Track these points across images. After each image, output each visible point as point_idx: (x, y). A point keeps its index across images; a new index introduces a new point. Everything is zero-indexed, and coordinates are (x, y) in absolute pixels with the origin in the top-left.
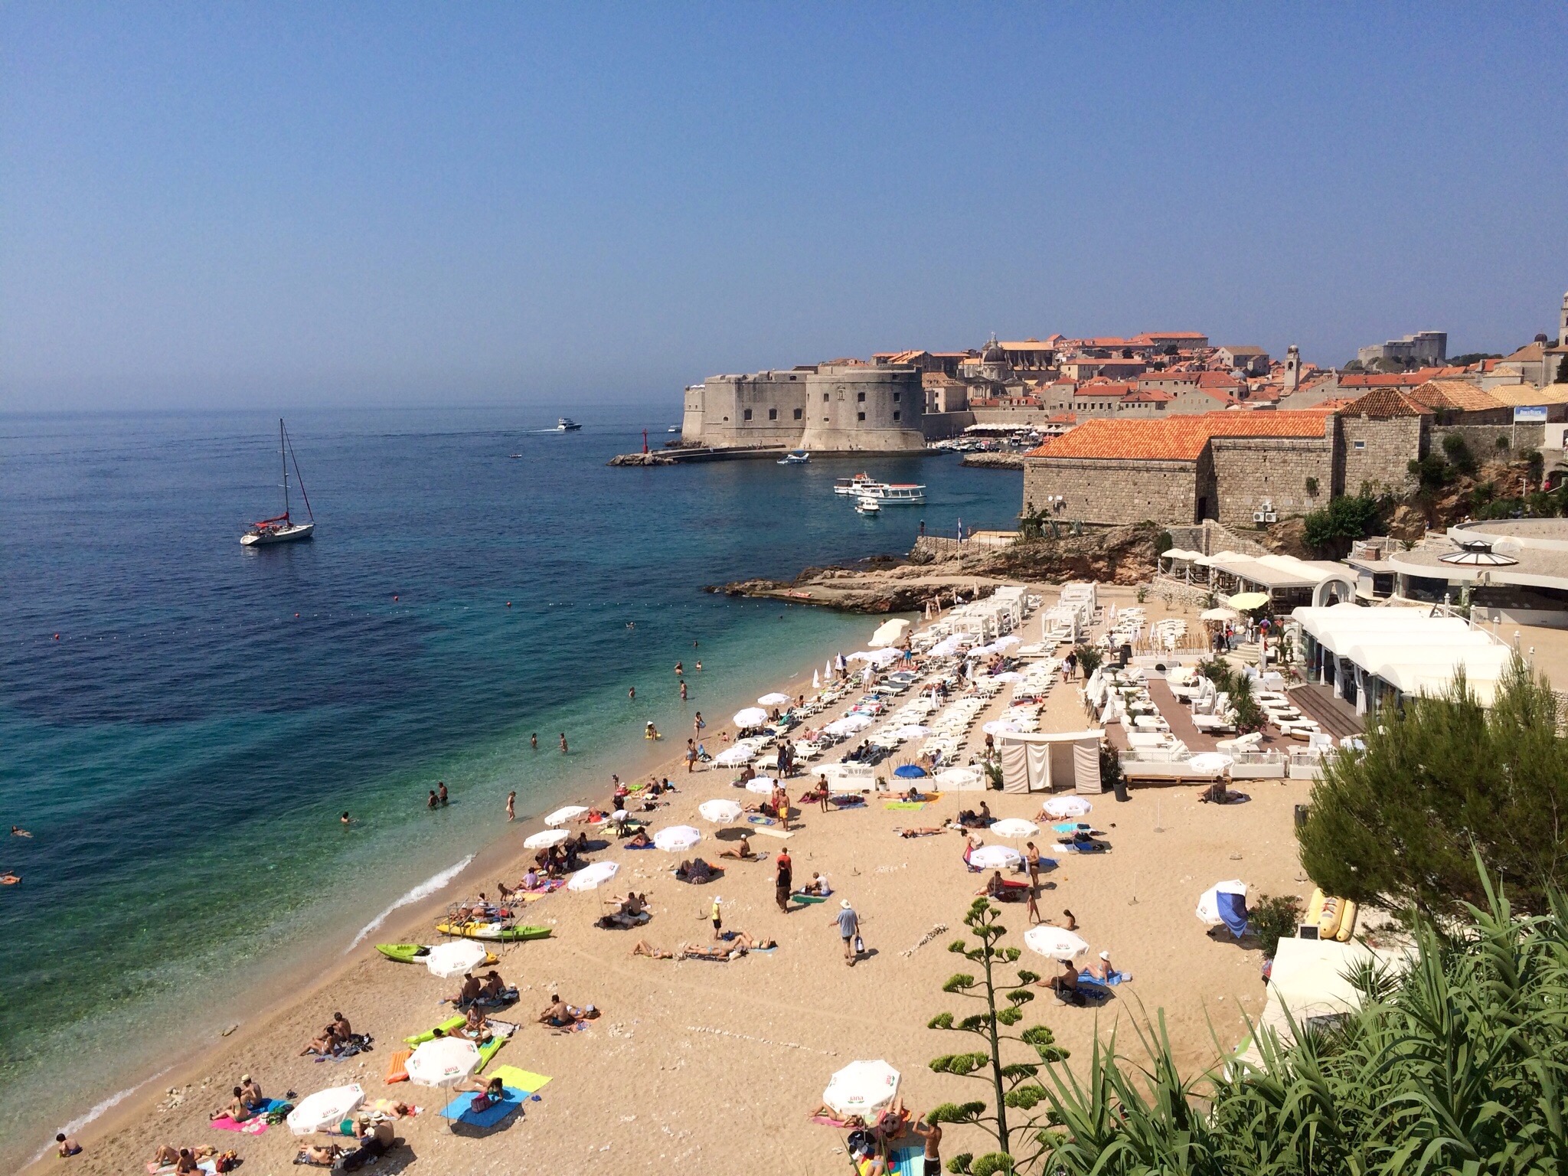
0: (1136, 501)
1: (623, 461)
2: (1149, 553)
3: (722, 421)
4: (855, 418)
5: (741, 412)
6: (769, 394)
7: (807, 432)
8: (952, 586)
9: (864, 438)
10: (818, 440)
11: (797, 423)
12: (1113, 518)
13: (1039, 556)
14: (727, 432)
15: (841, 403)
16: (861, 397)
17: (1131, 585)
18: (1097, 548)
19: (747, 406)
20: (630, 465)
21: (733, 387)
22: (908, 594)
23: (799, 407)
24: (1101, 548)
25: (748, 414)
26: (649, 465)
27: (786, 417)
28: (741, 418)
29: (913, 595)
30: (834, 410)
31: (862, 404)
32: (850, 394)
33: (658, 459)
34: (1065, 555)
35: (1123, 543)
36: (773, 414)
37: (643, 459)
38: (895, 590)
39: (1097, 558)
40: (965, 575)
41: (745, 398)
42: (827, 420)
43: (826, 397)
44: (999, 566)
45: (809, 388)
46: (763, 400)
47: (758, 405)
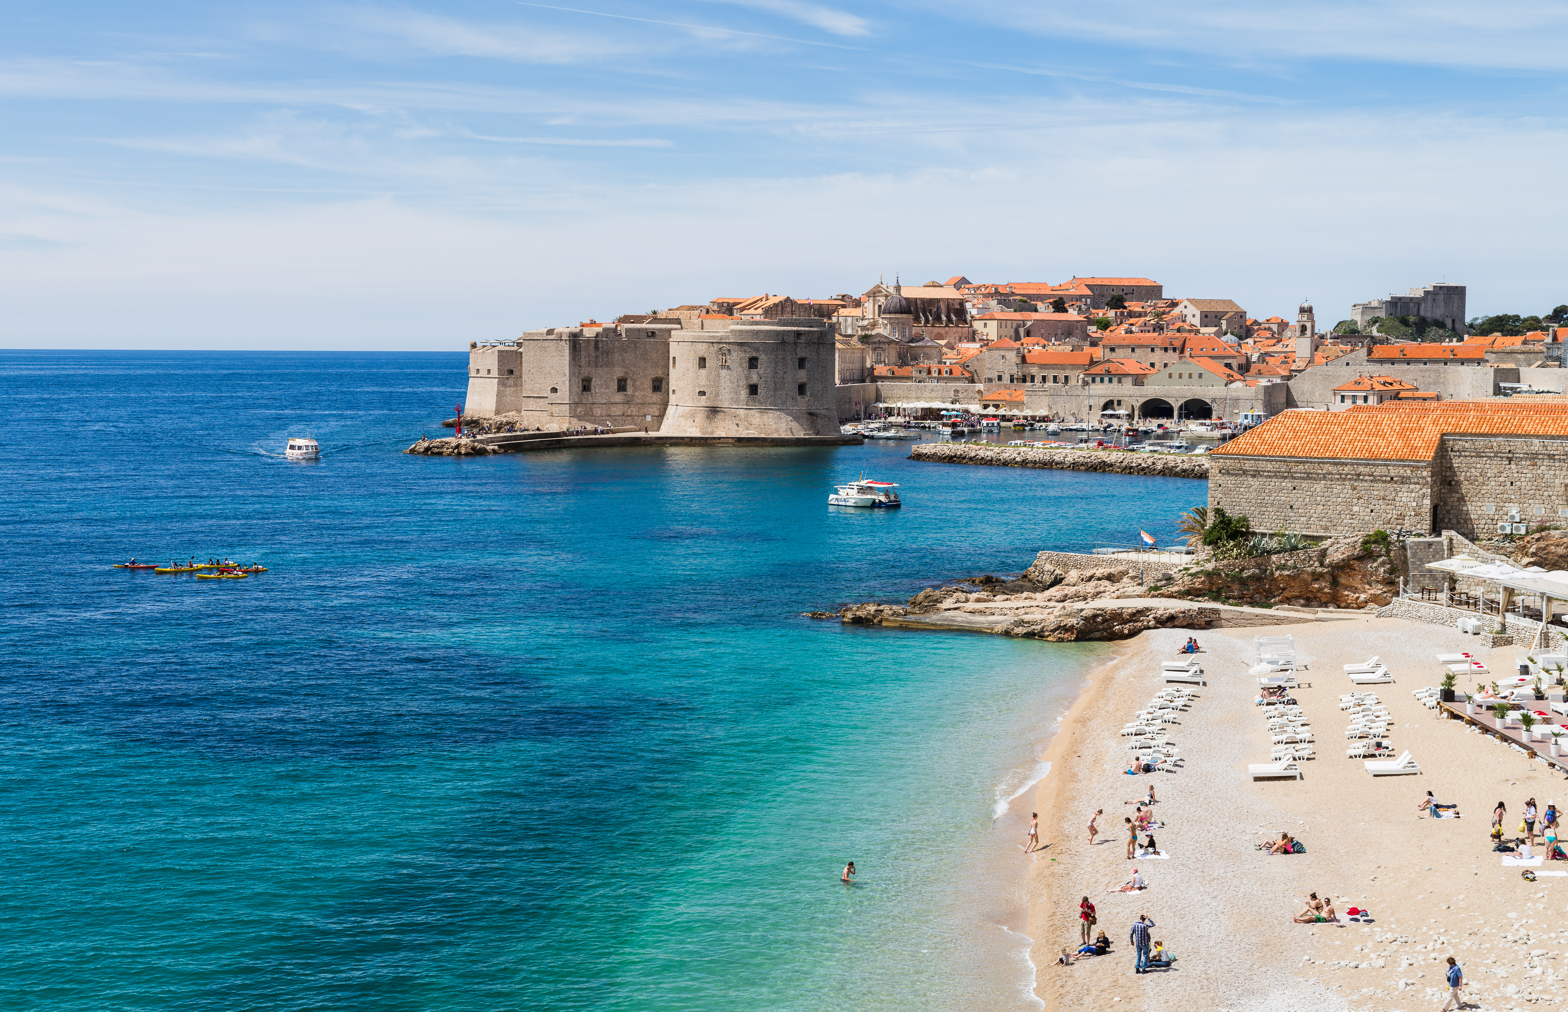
0: (1355, 509)
1: (427, 449)
2: (1382, 570)
3: (547, 393)
4: (744, 393)
5: (577, 381)
6: (617, 357)
7: (671, 410)
8: (1148, 609)
9: (756, 418)
10: (689, 422)
11: (657, 397)
12: (1326, 529)
13: (1245, 574)
14: (556, 409)
15: (724, 372)
16: (753, 363)
17: (1359, 608)
18: (1317, 564)
19: (586, 371)
20: (440, 454)
21: (566, 348)
22: (1099, 619)
23: (660, 373)
24: (1322, 564)
25: (586, 386)
26: (467, 454)
27: (642, 390)
28: (578, 389)
29: (1105, 621)
30: (716, 382)
31: (754, 372)
32: (737, 358)
33: (479, 446)
34: (1277, 573)
35: (1349, 558)
36: (622, 386)
37: (458, 446)
38: (1083, 614)
39: (1317, 577)
40: (1154, 596)
41: (583, 361)
42: (702, 393)
43: (702, 362)
44: (1197, 585)
45: (674, 350)
46: (609, 364)
47: (600, 371)
